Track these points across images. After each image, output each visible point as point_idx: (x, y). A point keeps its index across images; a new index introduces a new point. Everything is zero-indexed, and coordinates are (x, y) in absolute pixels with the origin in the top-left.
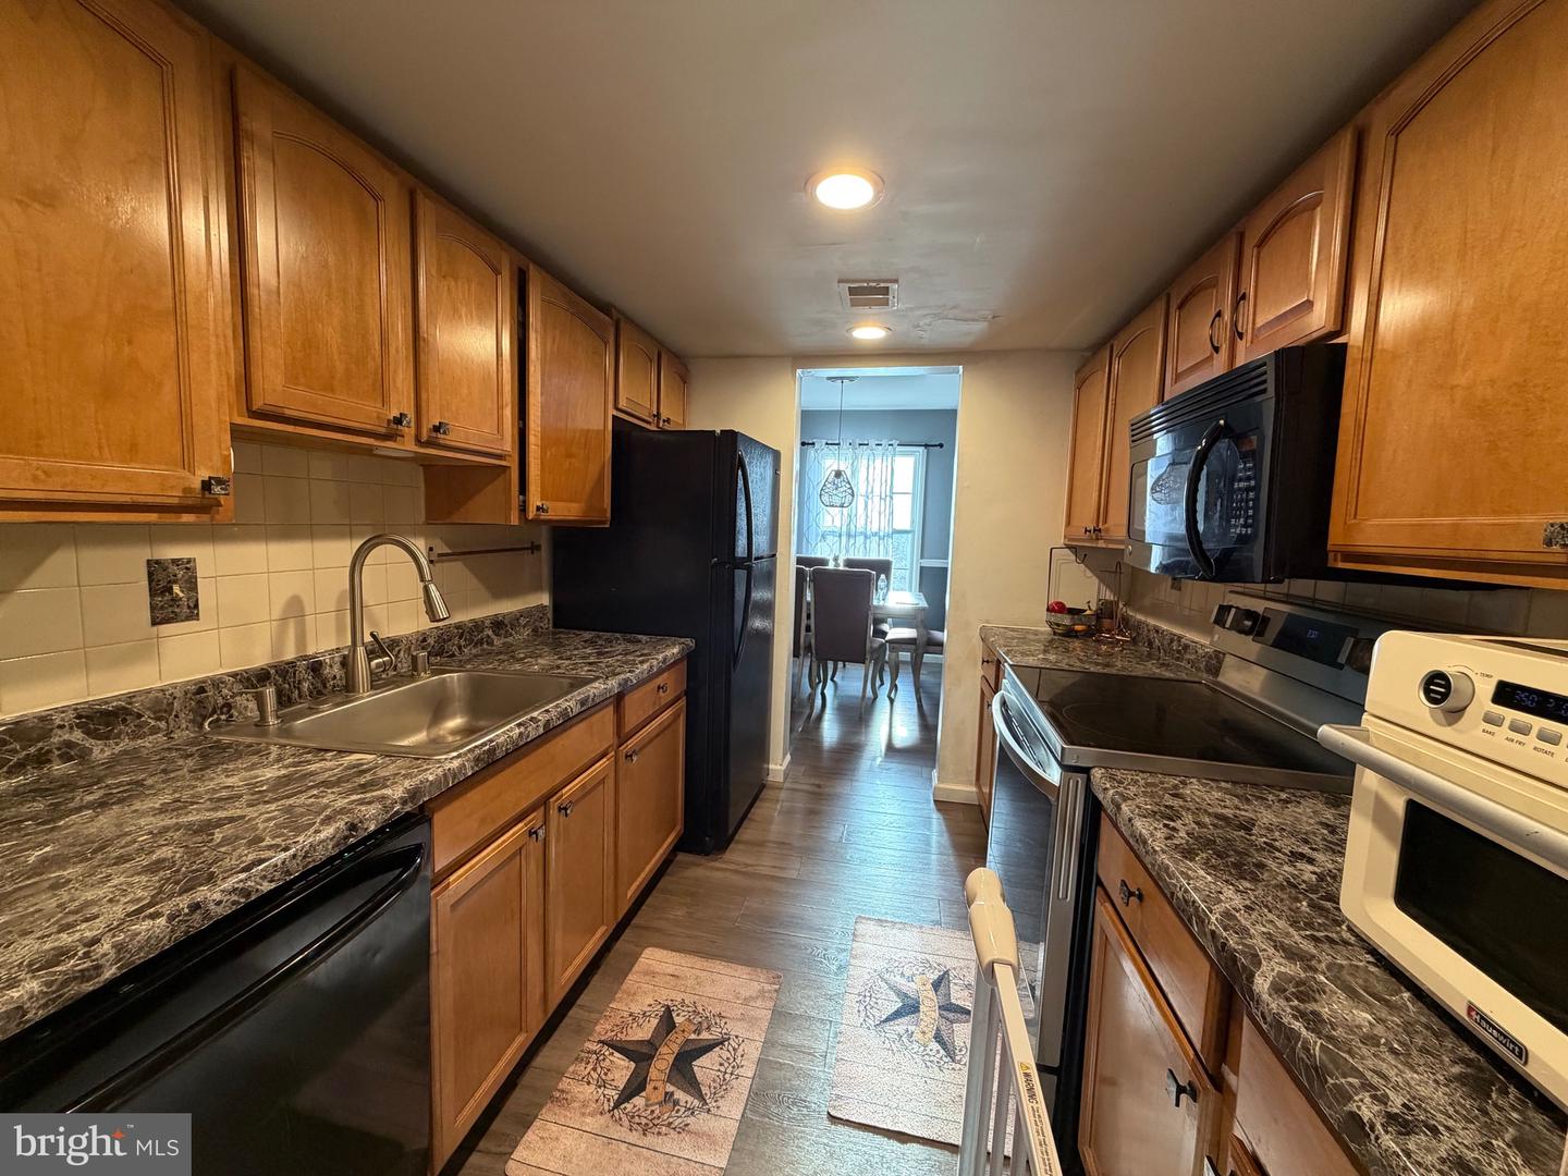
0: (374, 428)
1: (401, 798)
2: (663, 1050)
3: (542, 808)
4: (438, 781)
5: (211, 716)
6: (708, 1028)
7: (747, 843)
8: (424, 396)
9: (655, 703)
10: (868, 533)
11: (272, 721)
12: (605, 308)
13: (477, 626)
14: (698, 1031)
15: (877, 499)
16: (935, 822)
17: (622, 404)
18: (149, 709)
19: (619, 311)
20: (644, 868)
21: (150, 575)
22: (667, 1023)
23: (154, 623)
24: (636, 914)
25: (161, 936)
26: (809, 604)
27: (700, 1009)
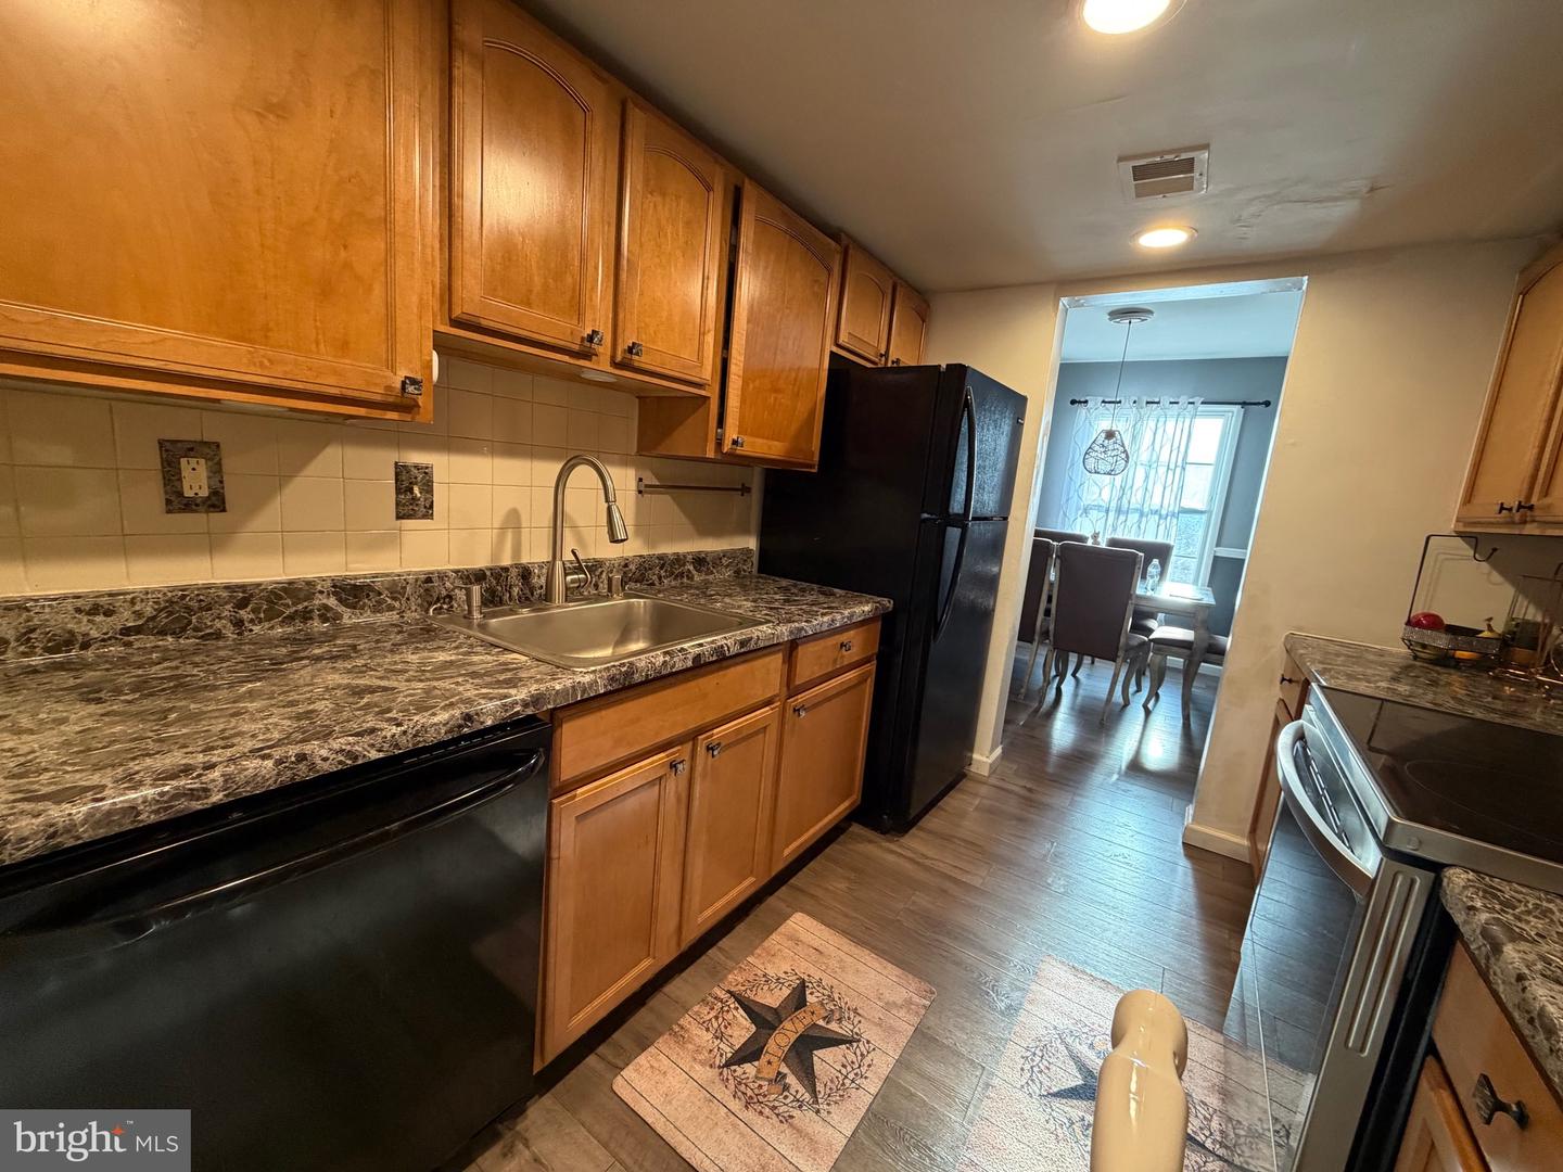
0: (569, 344)
1: (523, 700)
2: (787, 1024)
3: (691, 743)
4: (565, 691)
5: (435, 603)
6: (840, 1020)
7: (930, 832)
8: (621, 316)
9: (835, 661)
10: (1146, 510)
11: (476, 615)
12: (835, 234)
13: (679, 559)
14: (828, 1019)
15: (1162, 470)
16: (1180, 870)
17: (843, 339)
18: (387, 589)
19: (847, 235)
20: (808, 830)
21: (397, 474)
22: (798, 998)
23: (399, 517)
24: (796, 874)
25: (268, 776)
26: (1051, 584)
27: (836, 996)
